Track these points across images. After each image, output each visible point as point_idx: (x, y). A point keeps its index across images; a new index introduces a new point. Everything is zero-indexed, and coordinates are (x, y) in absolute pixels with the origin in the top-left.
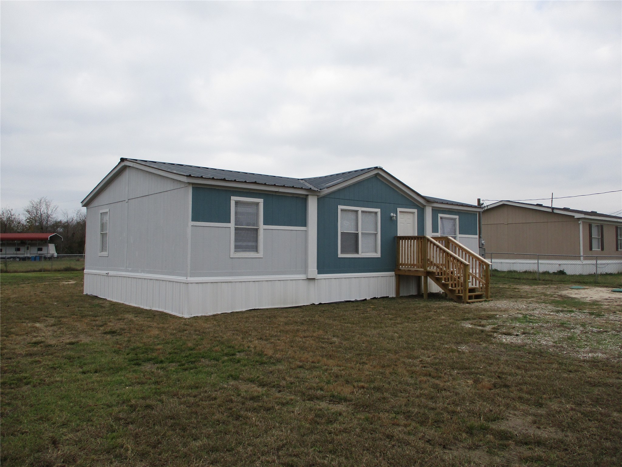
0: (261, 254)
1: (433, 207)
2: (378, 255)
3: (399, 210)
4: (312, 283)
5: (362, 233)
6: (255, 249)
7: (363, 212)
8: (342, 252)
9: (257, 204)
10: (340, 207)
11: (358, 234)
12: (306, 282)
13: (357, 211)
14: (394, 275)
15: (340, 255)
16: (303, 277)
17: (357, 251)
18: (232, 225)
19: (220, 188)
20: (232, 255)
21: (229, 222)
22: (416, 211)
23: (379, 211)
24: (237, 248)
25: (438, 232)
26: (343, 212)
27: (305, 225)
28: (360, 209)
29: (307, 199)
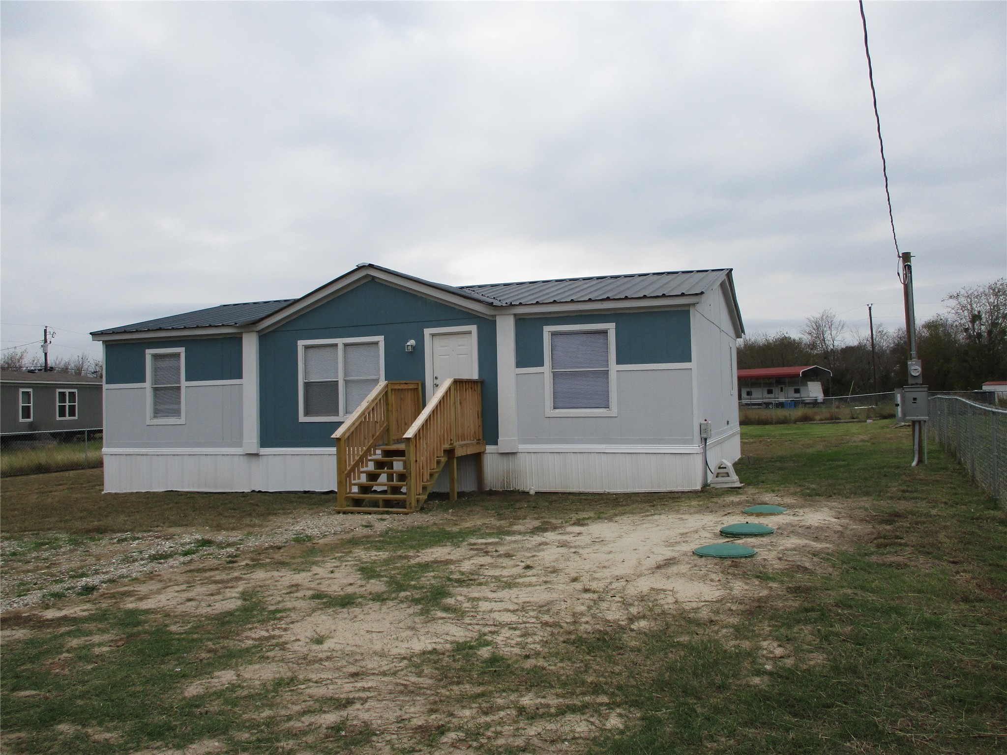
0: (183, 420)
1: (515, 315)
3: (427, 332)
4: (254, 460)
5: (347, 382)
6: (177, 413)
7: (346, 345)
8: (307, 413)
9: (179, 355)
10: (301, 343)
11: (337, 382)
12: (246, 458)
13: (336, 345)
15: (302, 419)
16: (238, 451)
17: (336, 412)
18: (148, 384)
19: (133, 342)
20: (148, 422)
21: (144, 381)
22: (473, 328)
23: (380, 339)
24: (157, 413)
25: (543, 365)
26: (308, 349)
27: (240, 376)
28: (340, 341)
29: (241, 339)
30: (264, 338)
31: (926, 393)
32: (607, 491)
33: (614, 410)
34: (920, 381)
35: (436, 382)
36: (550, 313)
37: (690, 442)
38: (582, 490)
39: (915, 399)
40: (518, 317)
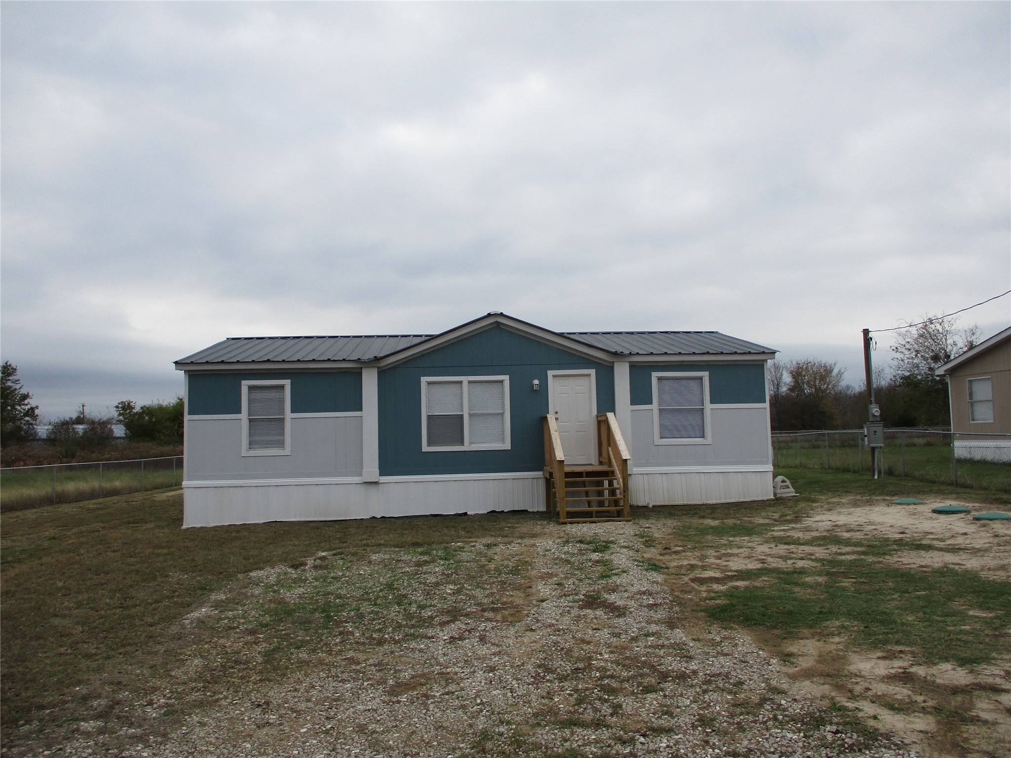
0: (287, 451)
1: (630, 362)
2: (507, 446)
3: (550, 373)
4: (373, 489)
5: (470, 415)
6: (281, 444)
7: (470, 382)
8: (429, 444)
9: (282, 387)
10: (424, 380)
11: (462, 415)
12: (363, 488)
13: (461, 382)
14: (542, 476)
15: (425, 448)
16: (357, 479)
17: (461, 442)
18: (244, 415)
19: (226, 372)
20: (244, 453)
21: (240, 412)
22: (592, 372)
23: (506, 378)
24: (252, 444)
25: (651, 403)
26: (431, 385)
27: (361, 409)
28: (465, 379)
29: (361, 373)
30: (384, 375)
31: (882, 428)
32: (705, 502)
33: (709, 439)
34: (879, 420)
35: (557, 416)
36: (657, 362)
37: (766, 463)
38: (667, 503)
39: (875, 432)
40: (632, 364)
